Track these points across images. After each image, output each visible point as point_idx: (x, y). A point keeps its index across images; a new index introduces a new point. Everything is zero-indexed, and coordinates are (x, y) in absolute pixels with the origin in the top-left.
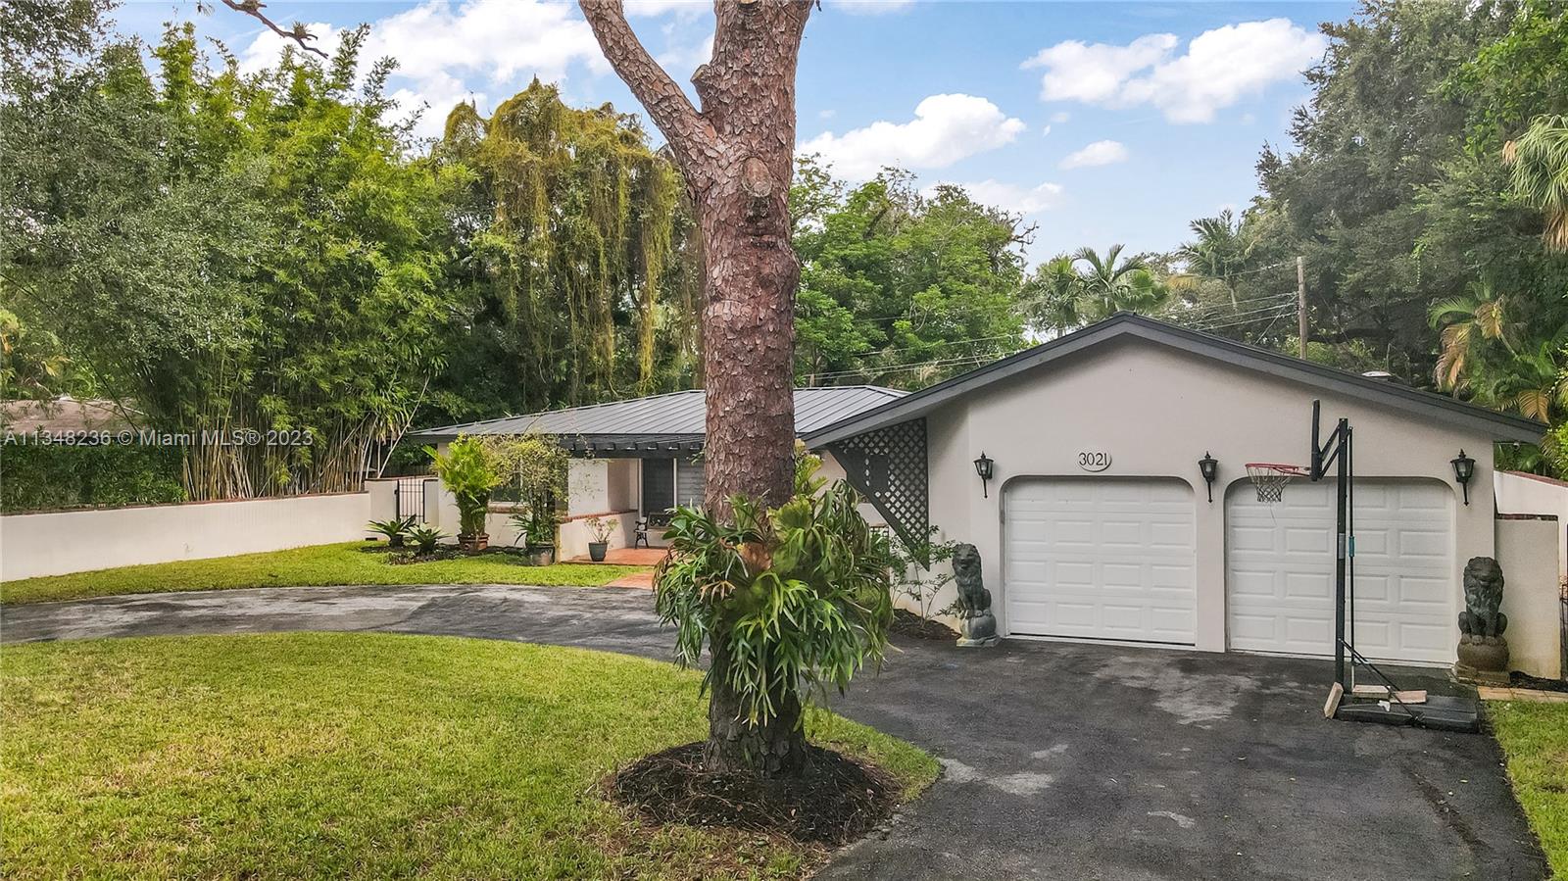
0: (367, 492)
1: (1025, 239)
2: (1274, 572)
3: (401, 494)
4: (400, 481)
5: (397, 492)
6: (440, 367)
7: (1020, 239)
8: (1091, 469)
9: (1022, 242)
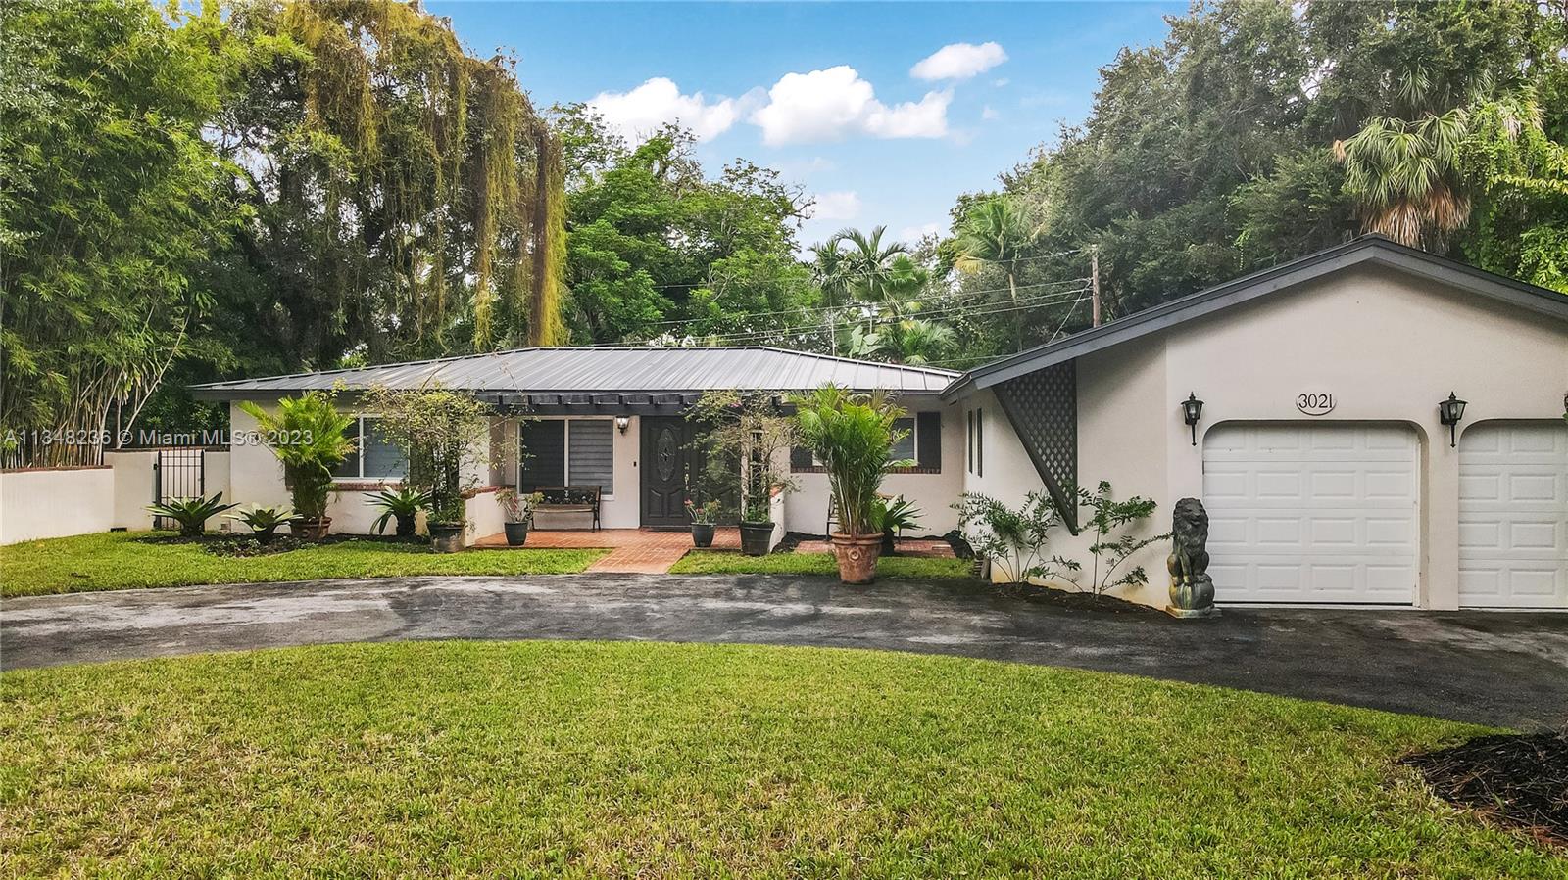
0: (109, 467)
1: (803, 213)
2: (1499, 522)
3: (163, 469)
4: (164, 453)
5: (158, 467)
6: (205, 305)
7: (797, 214)
8: (1314, 412)
9: (799, 216)
